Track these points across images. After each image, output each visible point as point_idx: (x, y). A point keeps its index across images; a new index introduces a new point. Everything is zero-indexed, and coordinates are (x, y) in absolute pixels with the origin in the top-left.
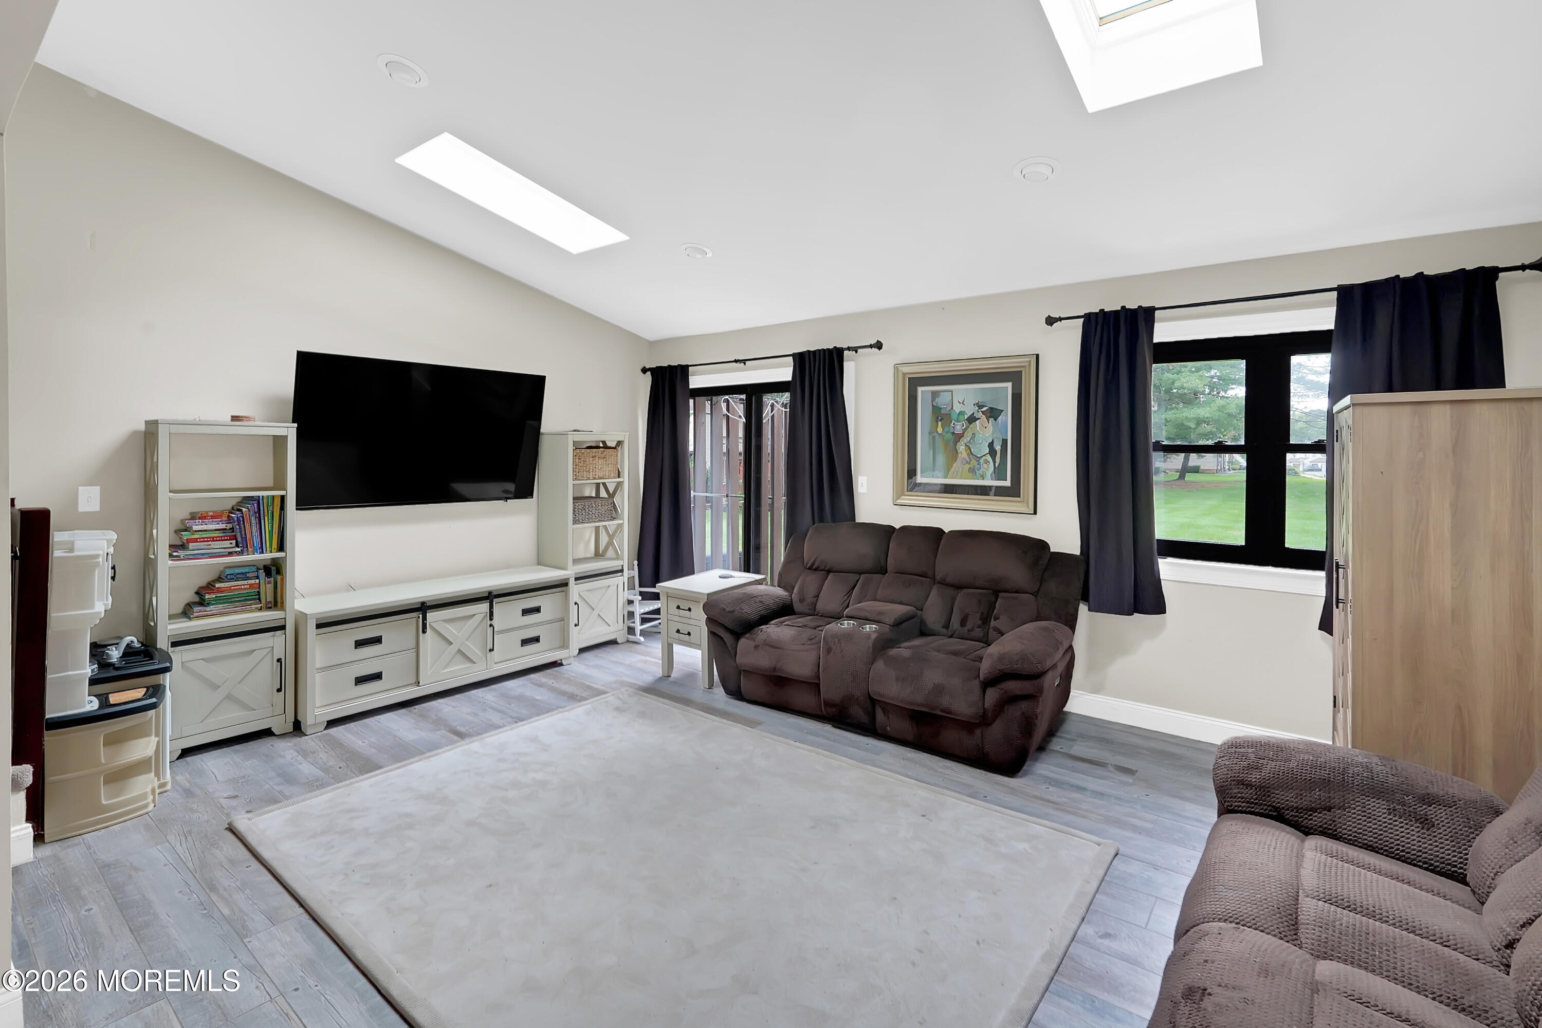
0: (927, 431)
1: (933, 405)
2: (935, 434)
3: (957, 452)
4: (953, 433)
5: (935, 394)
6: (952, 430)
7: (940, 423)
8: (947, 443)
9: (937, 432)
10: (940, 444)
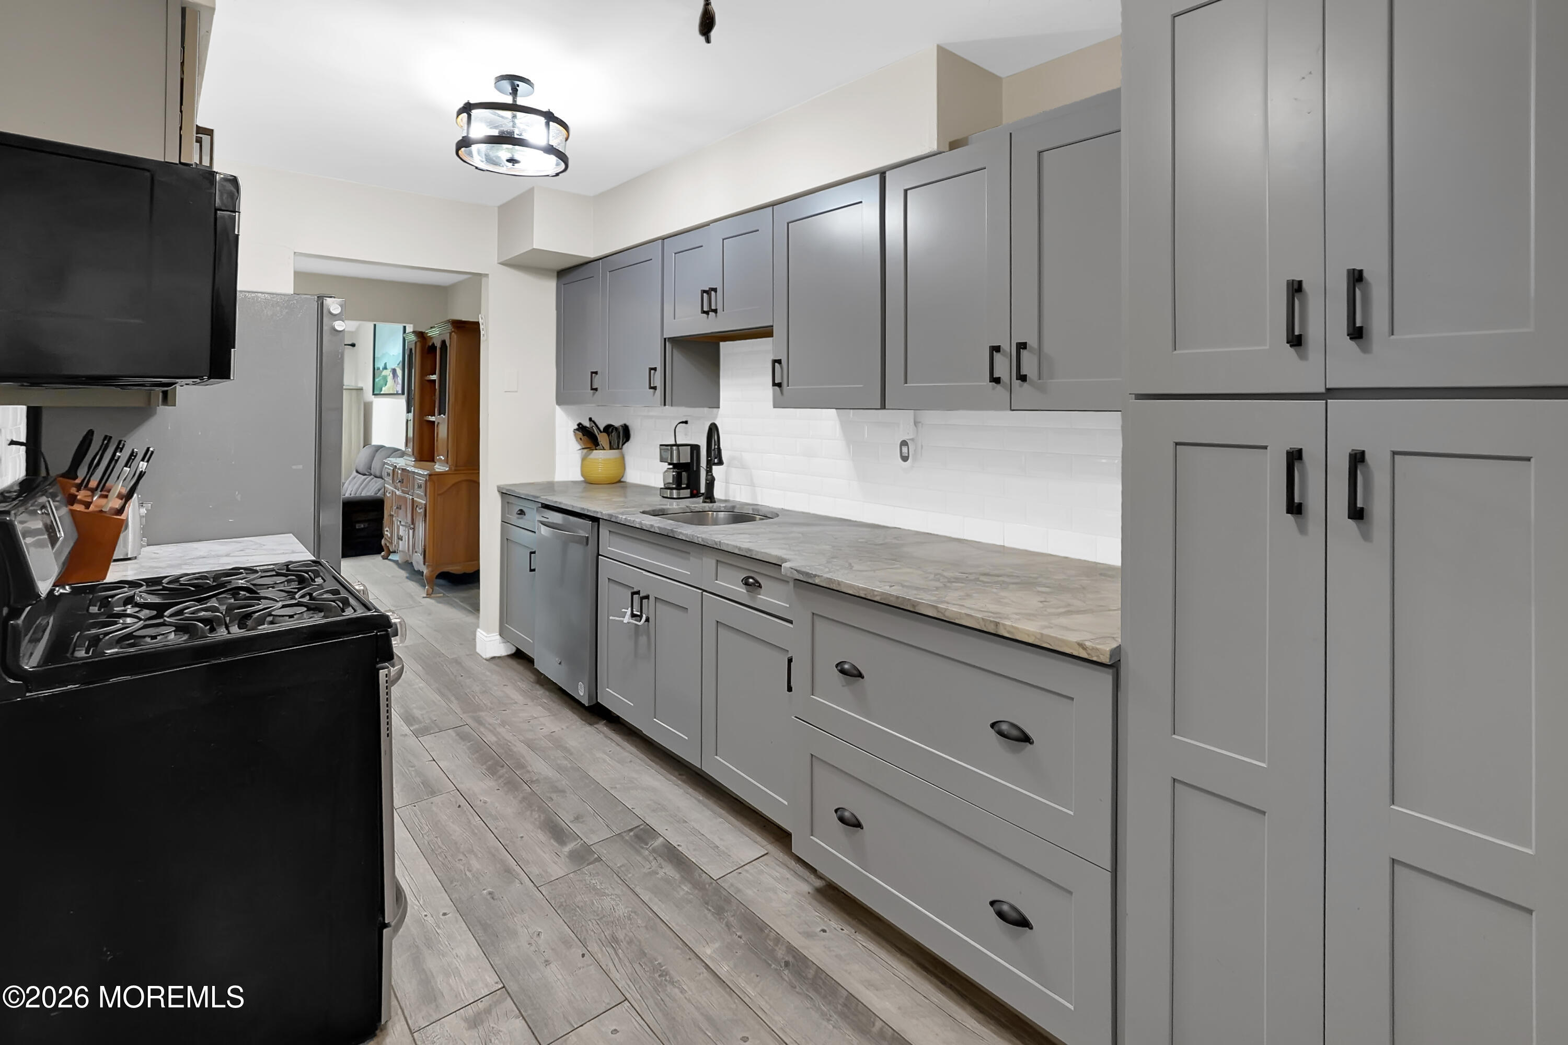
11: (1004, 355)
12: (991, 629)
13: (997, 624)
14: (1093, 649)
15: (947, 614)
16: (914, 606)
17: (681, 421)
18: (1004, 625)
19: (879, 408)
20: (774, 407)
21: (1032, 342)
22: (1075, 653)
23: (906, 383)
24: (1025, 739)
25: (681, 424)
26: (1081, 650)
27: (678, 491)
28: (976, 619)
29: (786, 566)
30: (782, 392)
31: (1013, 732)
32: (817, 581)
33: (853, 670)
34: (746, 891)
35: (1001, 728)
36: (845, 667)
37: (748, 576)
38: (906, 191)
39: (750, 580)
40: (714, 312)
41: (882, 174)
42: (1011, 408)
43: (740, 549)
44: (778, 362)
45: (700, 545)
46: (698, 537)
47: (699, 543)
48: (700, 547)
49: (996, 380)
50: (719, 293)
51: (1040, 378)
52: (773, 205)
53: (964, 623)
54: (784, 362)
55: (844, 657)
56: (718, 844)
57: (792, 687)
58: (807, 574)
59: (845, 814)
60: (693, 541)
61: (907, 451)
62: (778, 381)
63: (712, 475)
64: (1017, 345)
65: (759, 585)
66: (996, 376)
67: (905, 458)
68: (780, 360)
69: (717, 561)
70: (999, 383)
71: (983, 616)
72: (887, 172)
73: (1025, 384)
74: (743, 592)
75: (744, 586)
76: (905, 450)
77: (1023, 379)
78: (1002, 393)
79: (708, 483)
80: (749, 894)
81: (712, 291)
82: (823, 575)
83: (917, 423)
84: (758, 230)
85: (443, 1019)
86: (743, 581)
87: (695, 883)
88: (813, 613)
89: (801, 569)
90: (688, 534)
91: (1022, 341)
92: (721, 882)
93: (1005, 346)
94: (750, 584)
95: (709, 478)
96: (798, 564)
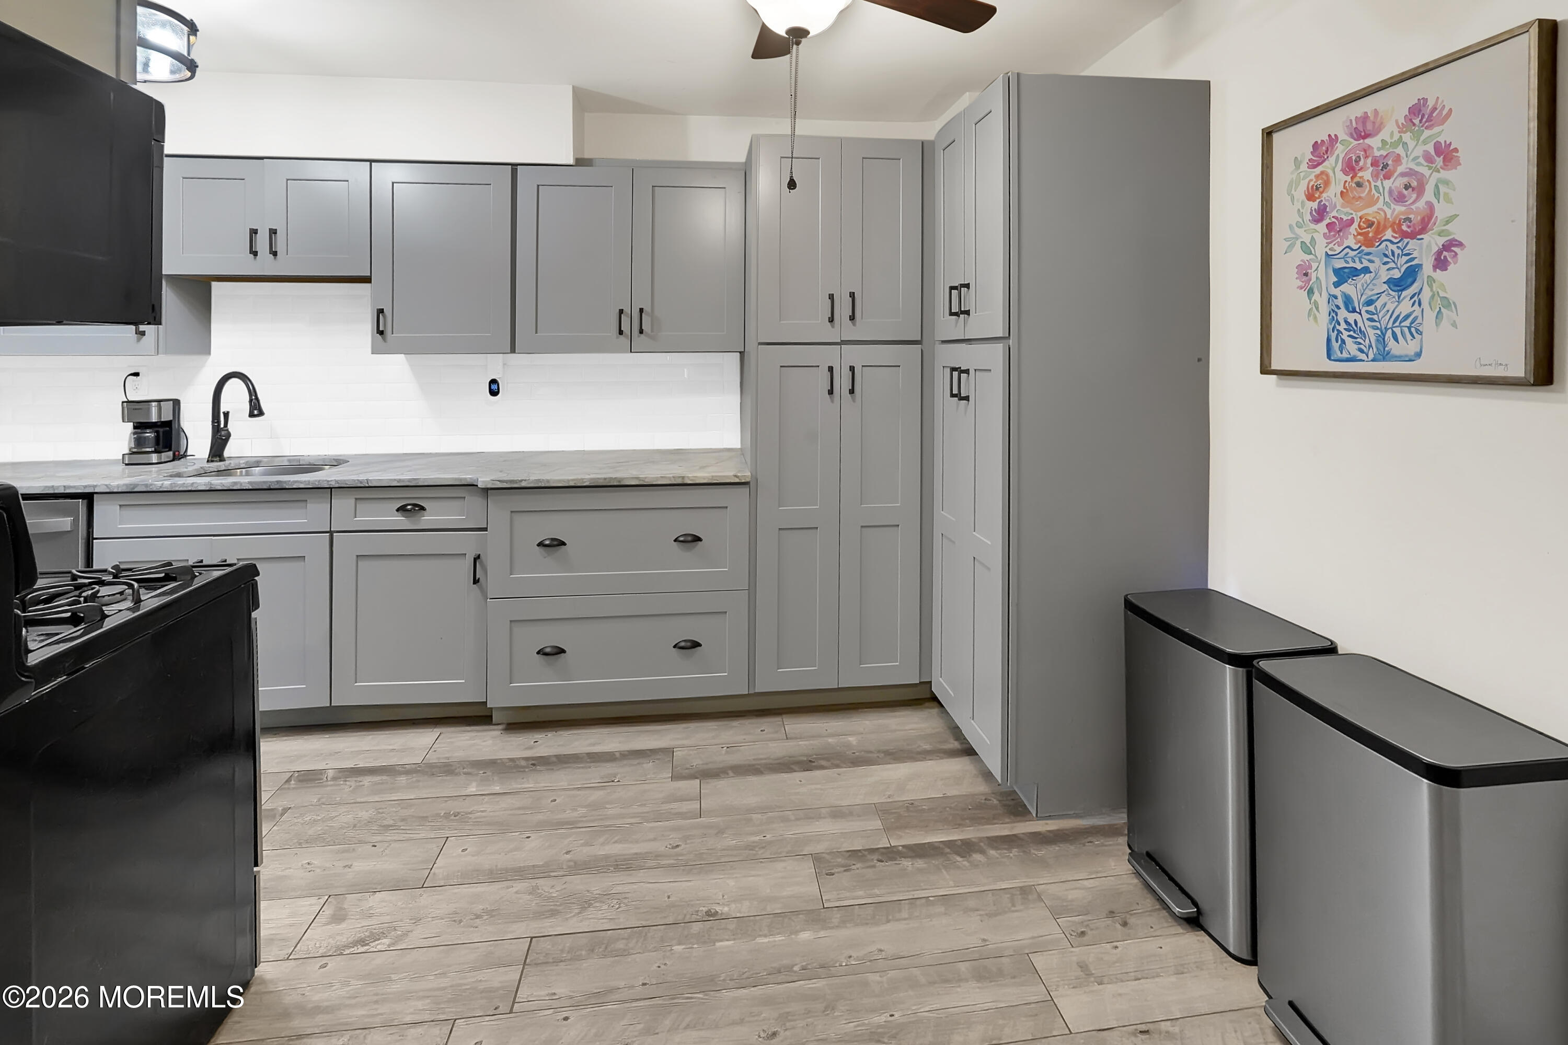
11: (627, 314)
12: (679, 481)
13: (683, 478)
14: (742, 476)
15: (646, 480)
16: (619, 481)
17: (130, 373)
18: (688, 477)
19: (509, 352)
20: (372, 354)
21: (647, 308)
22: (732, 481)
23: (536, 333)
24: (697, 539)
25: (130, 377)
26: (736, 478)
27: (160, 454)
28: (669, 478)
29: (484, 480)
30: (384, 340)
31: (689, 538)
32: (524, 484)
33: (555, 543)
34: (456, 754)
35: (681, 539)
36: (547, 542)
37: (405, 503)
38: (538, 186)
39: (409, 507)
40: (275, 254)
41: (514, 166)
42: (631, 352)
43: (399, 481)
44: (381, 311)
45: (331, 488)
46: (328, 481)
47: (331, 486)
48: (329, 491)
49: (621, 332)
50: (280, 237)
51: (652, 331)
52: (371, 161)
53: (659, 483)
54: (388, 312)
55: (546, 535)
56: (391, 747)
57: (479, 579)
58: (512, 481)
59: (548, 650)
60: (319, 486)
61: (496, 388)
62: (381, 329)
63: (228, 430)
64: (639, 309)
65: (423, 508)
66: (622, 329)
67: (494, 393)
68: (383, 309)
69: (356, 499)
70: (622, 334)
71: (671, 476)
72: (518, 166)
73: (642, 335)
74: (399, 520)
75: (399, 514)
76: (494, 387)
77: (641, 332)
78: (624, 340)
79: (220, 439)
80: (459, 755)
81: (273, 232)
82: (528, 479)
83: (504, 364)
84: (348, 181)
85: (303, 938)
86: (398, 510)
87: (408, 772)
88: (512, 512)
89: (501, 479)
90: (309, 481)
91: (641, 307)
92: (427, 762)
93: (627, 310)
94: (408, 510)
95: (223, 433)
96: (493, 478)
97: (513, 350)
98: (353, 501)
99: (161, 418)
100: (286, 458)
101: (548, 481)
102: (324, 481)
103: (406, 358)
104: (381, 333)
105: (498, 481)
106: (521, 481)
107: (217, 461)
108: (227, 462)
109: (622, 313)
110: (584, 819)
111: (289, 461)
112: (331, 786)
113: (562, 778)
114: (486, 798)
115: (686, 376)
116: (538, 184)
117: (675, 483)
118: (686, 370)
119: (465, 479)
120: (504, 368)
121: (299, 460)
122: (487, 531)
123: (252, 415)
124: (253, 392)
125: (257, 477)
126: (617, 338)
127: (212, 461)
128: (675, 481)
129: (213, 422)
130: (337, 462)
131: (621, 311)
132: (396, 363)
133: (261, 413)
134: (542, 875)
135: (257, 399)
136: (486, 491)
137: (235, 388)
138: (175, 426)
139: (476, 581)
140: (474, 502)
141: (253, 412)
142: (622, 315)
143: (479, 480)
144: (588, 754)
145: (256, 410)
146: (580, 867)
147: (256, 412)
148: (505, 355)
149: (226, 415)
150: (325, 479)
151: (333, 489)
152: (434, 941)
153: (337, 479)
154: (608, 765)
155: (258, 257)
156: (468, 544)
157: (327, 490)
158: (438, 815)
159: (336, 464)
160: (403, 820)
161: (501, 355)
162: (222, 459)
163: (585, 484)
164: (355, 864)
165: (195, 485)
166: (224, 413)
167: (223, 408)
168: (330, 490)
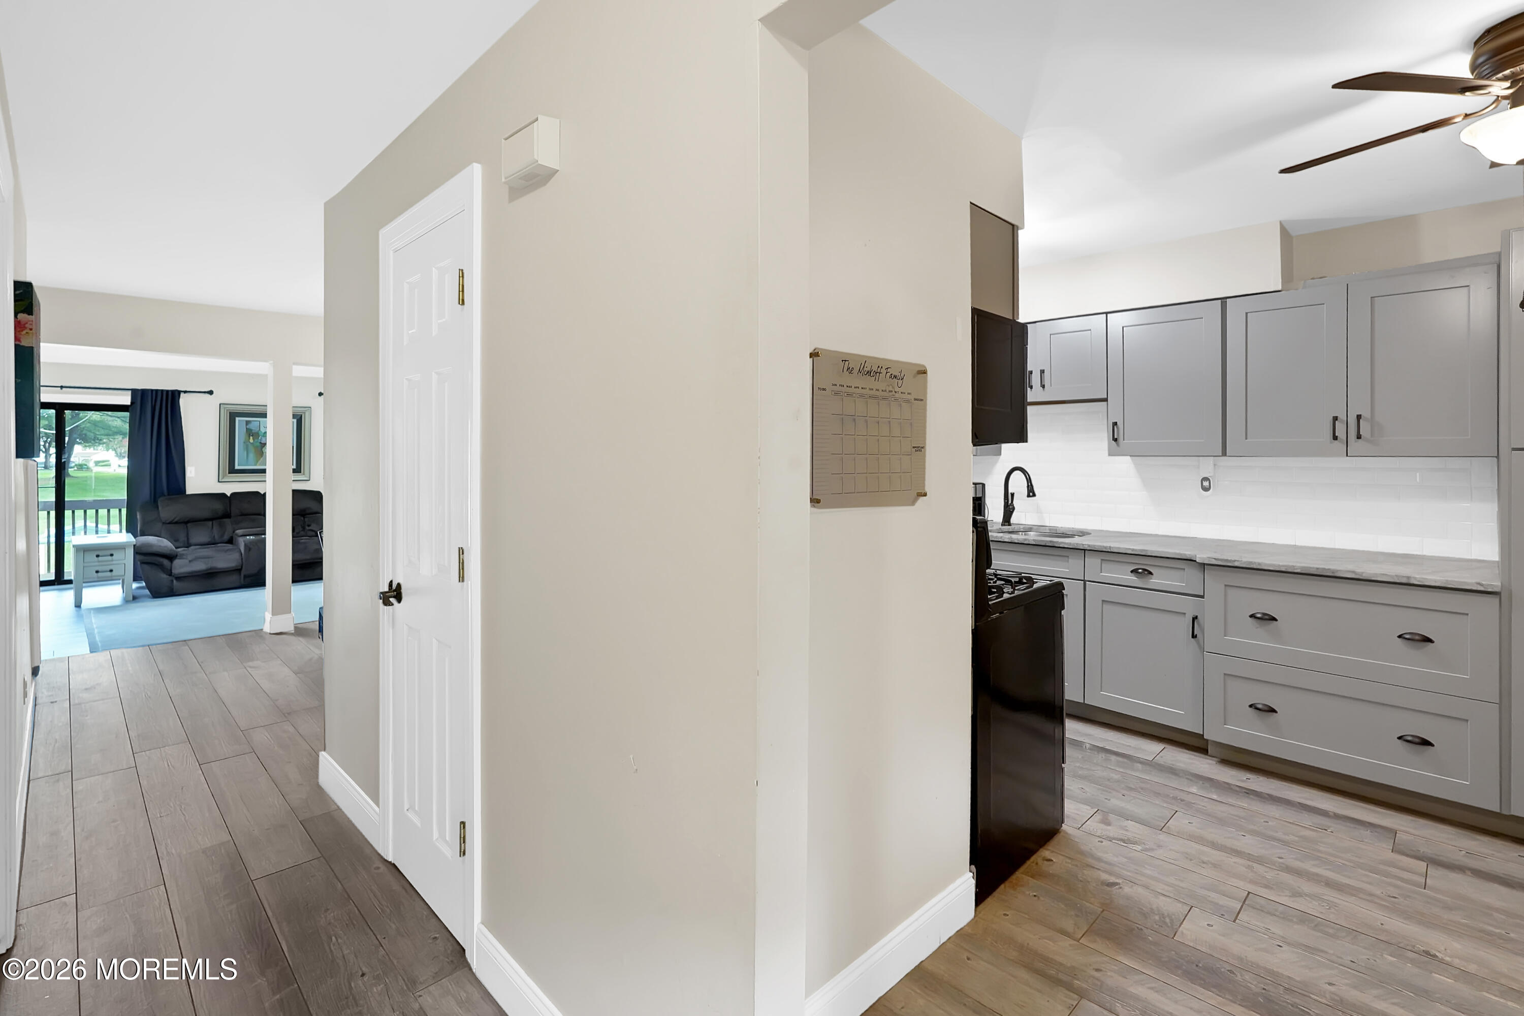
0: (242, 441)
1: (247, 428)
2: (248, 443)
3: (263, 453)
4: (261, 443)
5: (247, 423)
6: (259, 441)
7: (251, 437)
8: (256, 448)
9: (250, 442)
10: (251, 449)
11: (1342, 421)
12: (1404, 581)
13: (1408, 578)
14: (1490, 585)
15: (1364, 575)
16: (1333, 573)
18: (1414, 578)
19: (1221, 455)
20: (1110, 453)
21: (1366, 414)
22: (1476, 589)
23: (1246, 439)
24: (1428, 640)
26: (1481, 587)
28: (1392, 576)
29: (1201, 557)
30: (1118, 445)
31: (1417, 637)
32: (1236, 564)
33: (1267, 617)
34: (1178, 764)
35: (1407, 636)
36: (1259, 615)
37: (1136, 568)
38: (1247, 313)
39: (1140, 571)
40: (1043, 386)
41: (1223, 300)
42: (1347, 455)
43: (1133, 550)
44: (1115, 424)
45: (1085, 550)
46: (1083, 545)
47: (1085, 548)
48: (1085, 551)
49: (1335, 438)
50: (1047, 374)
51: (1372, 436)
52: (1107, 313)
53: (1379, 579)
54: (1120, 424)
55: (1259, 609)
56: (1128, 744)
57: (1196, 635)
58: (1227, 560)
59: (1260, 706)
60: (1077, 548)
61: (1208, 485)
62: (1115, 437)
63: (1013, 505)
64: (1356, 416)
65: (1151, 573)
66: (1336, 435)
67: (1206, 489)
68: (1117, 422)
69: (1102, 560)
70: (1337, 439)
71: (1394, 574)
72: (1228, 300)
73: (1360, 440)
74: (1133, 579)
75: (1133, 574)
76: (1206, 484)
77: (1359, 437)
78: (1339, 446)
79: (1009, 510)
80: (1181, 765)
81: (1042, 372)
82: (1240, 560)
83: (1215, 465)
84: (1090, 330)
85: (1086, 823)
86: (1132, 572)
87: (1141, 763)
88: (1226, 585)
89: (1216, 558)
90: (1070, 543)
91: (1359, 414)
92: (1156, 761)
93: (1342, 416)
94: (1140, 573)
95: (1011, 507)
96: (1209, 556)
97: (1224, 453)
98: (1100, 561)
99: (976, 494)
100: (1047, 528)
101: (1259, 564)
102: (1080, 544)
103: (1132, 460)
104: (1115, 440)
105: (1215, 559)
106: (1235, 561)
107: (1007, 525)
108: (1013, 526)
109: (1337, 420)
110: (1296, 844)
111: (1050, 530)
112: (1089, 752)
113: (1274, 811)
114: (1206, 800)
115: (1418, 480)
116: (1247, 312)
117: (1398, 581)
118: (1418, 474)
119: (1185, 554)
120: (1214, 467)
121: (1056, 530)
122: (1204, 598)
123: (1029, 496)
124: (1029, 480)
125: (1032, 537)
126: (1331, 443)
127: (1005, 525)
128: (1398, 579)
129: (1005, 500)
130: (1082, 533)
131: (1335, 419)
132: (1125, 463)
133: (1034, 495)
134: (1256, 862)
135: (1032, 485)
136: (1203, 566)
137: (1017, 476)
138: (983, 499)
139: (1194, 636)
140: (1193, 574)
141: (1030, 494)
142: (1336, 422)
143: (1197, 556)
144: (1299, 803)
145: (1031, 492)
146: (1289, 870)
147: (1031, 494)
148: (1215, 458)
149: (1013, 495)
150: (1081, 543)
151: (1086, 551)
152: (1172, 861)
153: (1089, 544)
154: (1320, 817)
155: (1033, 389)
156: (1189, 606)
157: (1081, 551)
158: (1168, 796)
159: (1081, 535)
160: (1142, 789)
161: (1212, 457)
162: (1010, 525)
163: (1296, 571)
164: (1112, 800)
165: (1003, 538)
166: (1011, 493)
167: (1010, 491)
168: (1083, 551)
